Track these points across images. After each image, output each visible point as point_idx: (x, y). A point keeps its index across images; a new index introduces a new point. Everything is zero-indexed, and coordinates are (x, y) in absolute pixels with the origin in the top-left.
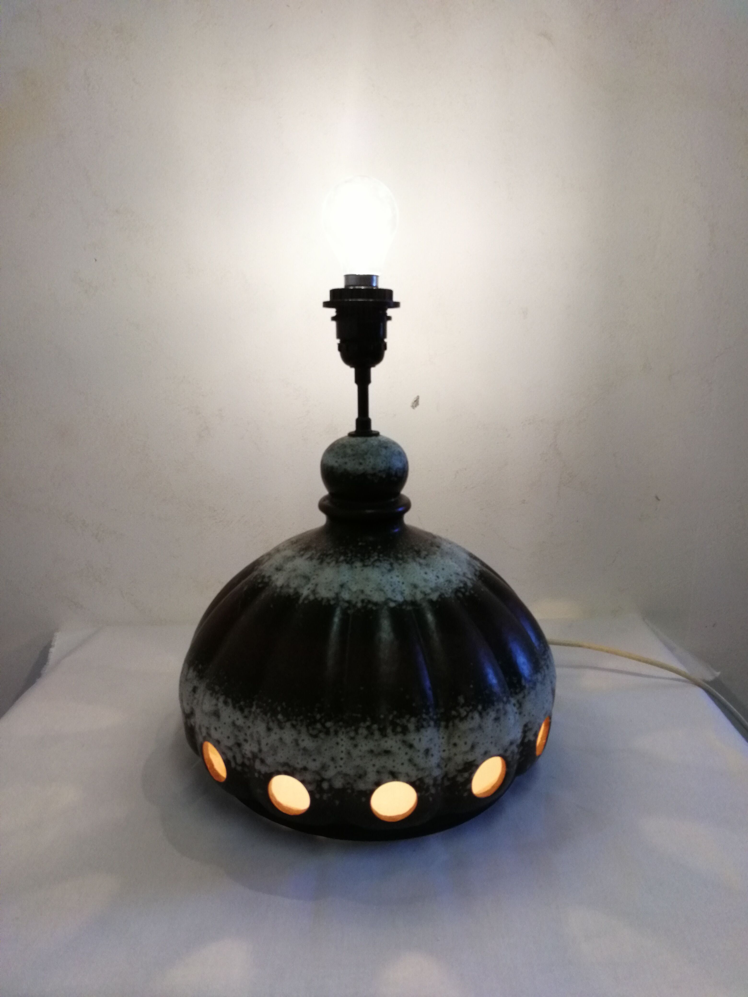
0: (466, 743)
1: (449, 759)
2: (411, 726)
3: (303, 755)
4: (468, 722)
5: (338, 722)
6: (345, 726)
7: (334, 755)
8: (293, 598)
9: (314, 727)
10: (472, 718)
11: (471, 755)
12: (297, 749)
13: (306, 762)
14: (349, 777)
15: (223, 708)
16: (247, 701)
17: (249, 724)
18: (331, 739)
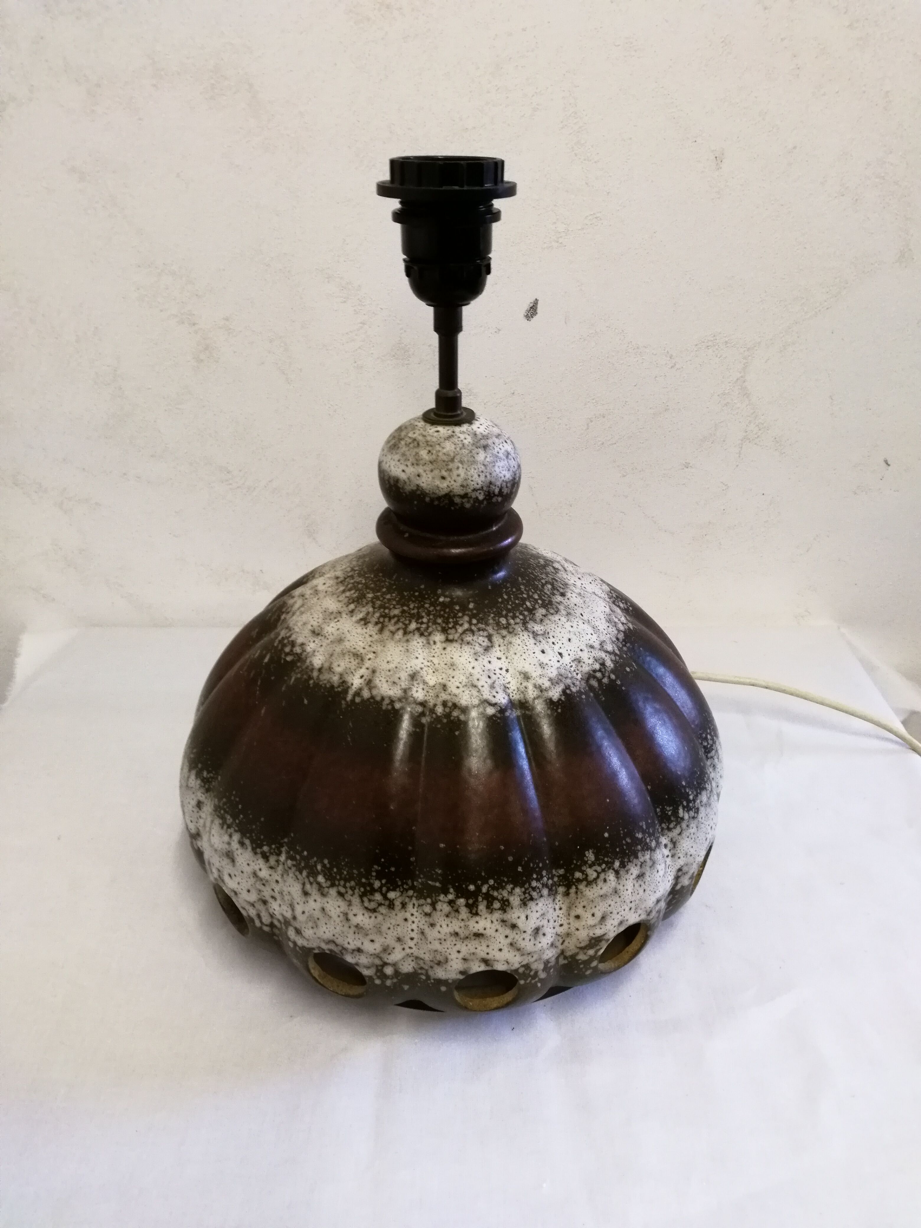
0: (593, 915)
1: (568, 935)
2: (515, 900)
3: (356, 934)
4: (599, 887)
5: (407, 890)
6: (416, 897)
7: (401, 935)
8: (338, 691)
9: (372, 897)
10: (605, 880)
11: (600, 928)
12: (347, 925)
13: (361, 943)
14: (422, 961)
15: (239, 850)
16: (273, 846)
17: (276, 878)
18: (396, 914)
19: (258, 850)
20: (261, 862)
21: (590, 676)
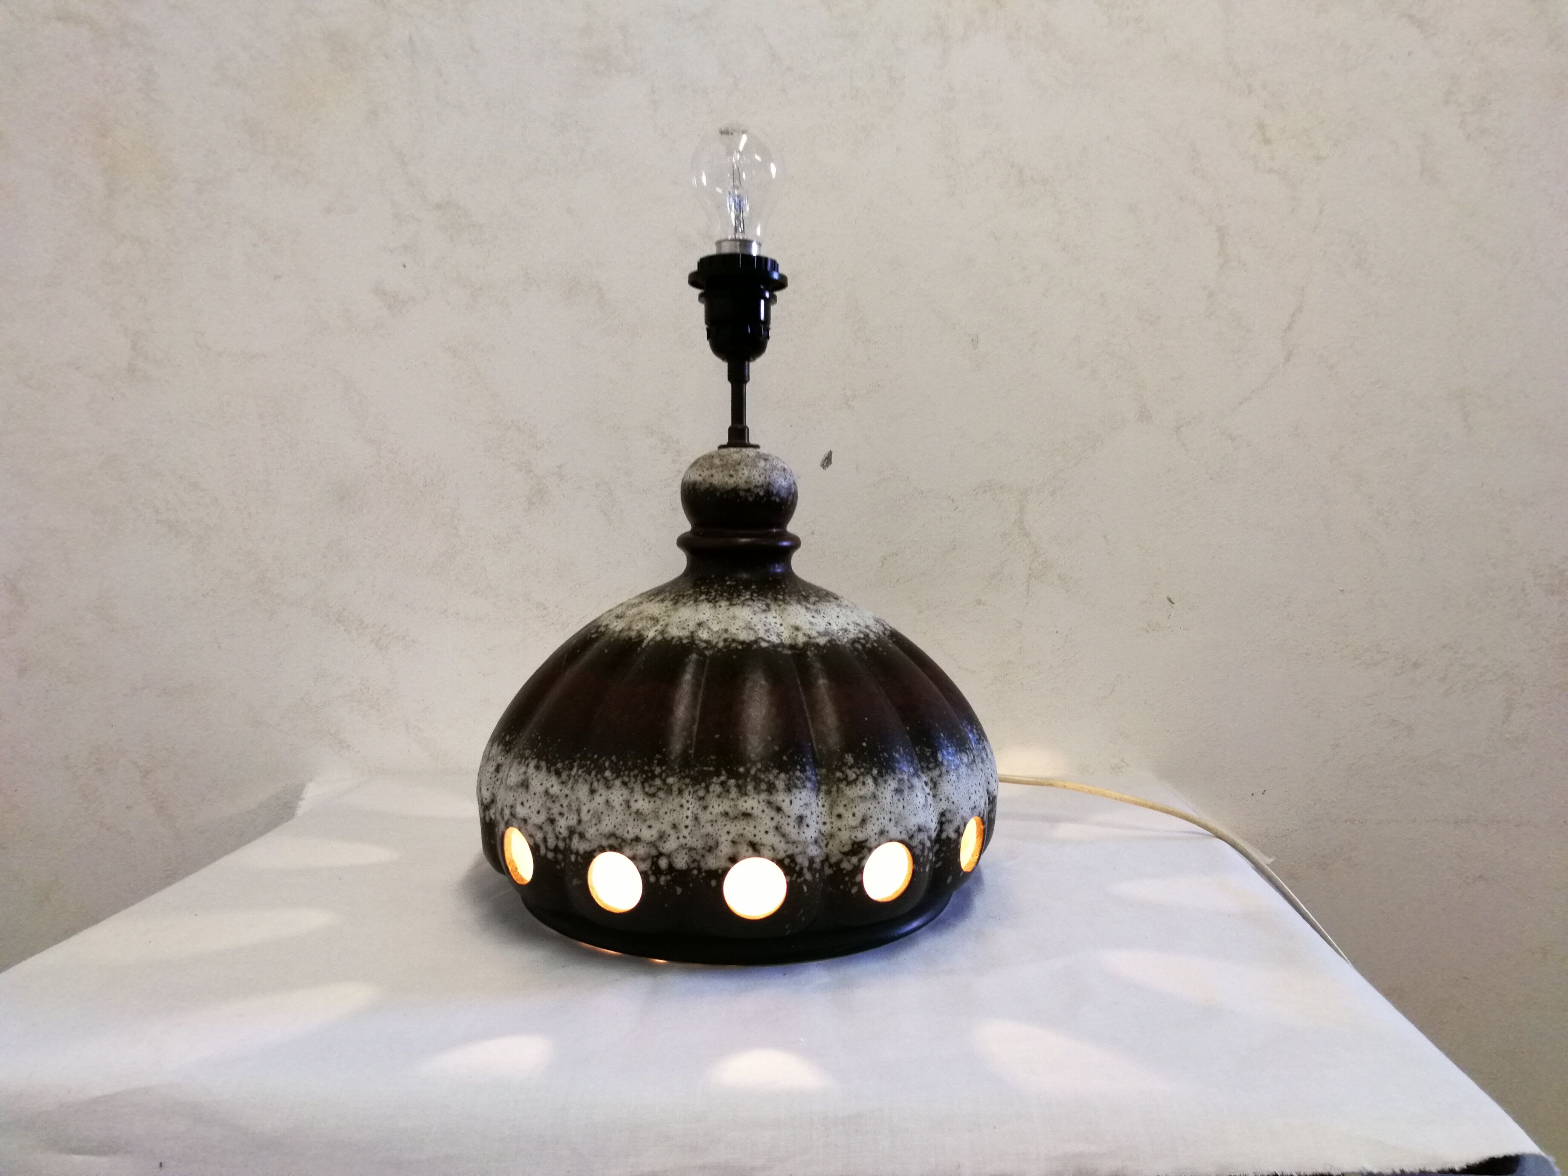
0: (854, 815)
1: (832, 836)
2: (780, 784)
3: (636, 820)
4: (858, 788)
5: (684, 778)
6: (692, 784)
7: (676, 821)
8: (635, 641)
9: (651, 782)
10: (864, 783)
11: (862, 831)
12: (628, 813)
13: (639, 830)
14: (695, 851)
15: (534, 775)
16: (566, 762)
17: (566, 791)
18: (673, 800)
19: (553, 768)
20: (554, 780)
21: (855, 641)
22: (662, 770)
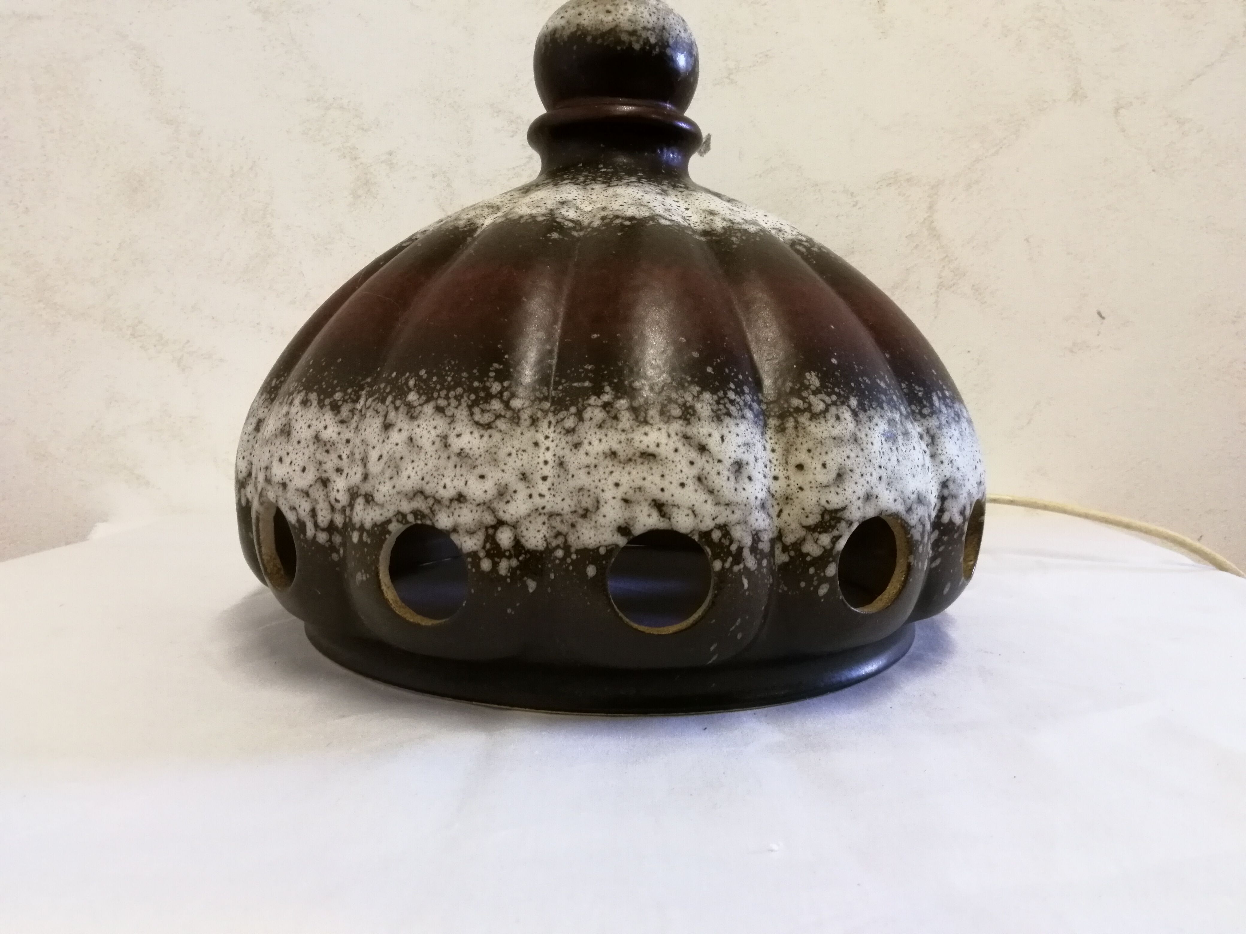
0: (824, 465)
1: (788, 499)
2: (704, 410)
3: (458, 467)
4: (830, 424)
5: (540, 400)
6: (554, 412)
7: (527, 469)
8: (464, 231)
9: (487, 407)
10: (838, 418)
11: (837, 493)
12: (444, 455)
13: (464, 483)
14: (558, 519)
15: (300, 414)
16: (349, 391)
17: (347, 435)
18: (522, 434)
19: (327, 401)
20: (328, 417)
21: (795, 243)
22: (503, 387)
